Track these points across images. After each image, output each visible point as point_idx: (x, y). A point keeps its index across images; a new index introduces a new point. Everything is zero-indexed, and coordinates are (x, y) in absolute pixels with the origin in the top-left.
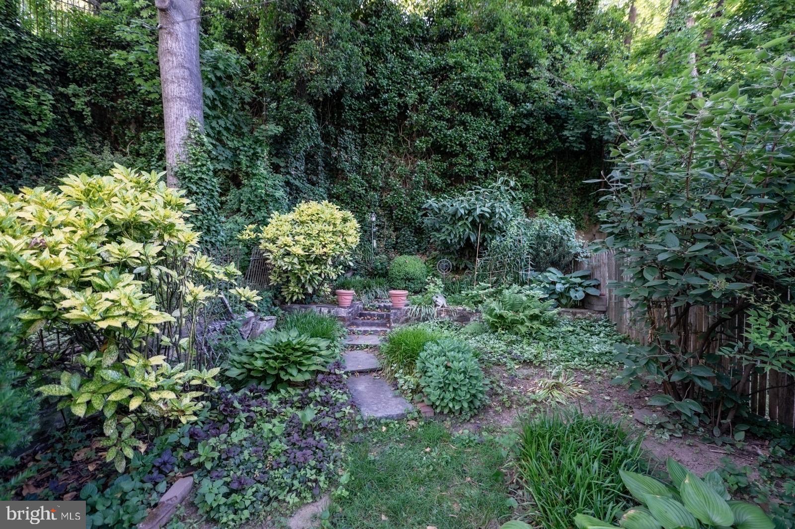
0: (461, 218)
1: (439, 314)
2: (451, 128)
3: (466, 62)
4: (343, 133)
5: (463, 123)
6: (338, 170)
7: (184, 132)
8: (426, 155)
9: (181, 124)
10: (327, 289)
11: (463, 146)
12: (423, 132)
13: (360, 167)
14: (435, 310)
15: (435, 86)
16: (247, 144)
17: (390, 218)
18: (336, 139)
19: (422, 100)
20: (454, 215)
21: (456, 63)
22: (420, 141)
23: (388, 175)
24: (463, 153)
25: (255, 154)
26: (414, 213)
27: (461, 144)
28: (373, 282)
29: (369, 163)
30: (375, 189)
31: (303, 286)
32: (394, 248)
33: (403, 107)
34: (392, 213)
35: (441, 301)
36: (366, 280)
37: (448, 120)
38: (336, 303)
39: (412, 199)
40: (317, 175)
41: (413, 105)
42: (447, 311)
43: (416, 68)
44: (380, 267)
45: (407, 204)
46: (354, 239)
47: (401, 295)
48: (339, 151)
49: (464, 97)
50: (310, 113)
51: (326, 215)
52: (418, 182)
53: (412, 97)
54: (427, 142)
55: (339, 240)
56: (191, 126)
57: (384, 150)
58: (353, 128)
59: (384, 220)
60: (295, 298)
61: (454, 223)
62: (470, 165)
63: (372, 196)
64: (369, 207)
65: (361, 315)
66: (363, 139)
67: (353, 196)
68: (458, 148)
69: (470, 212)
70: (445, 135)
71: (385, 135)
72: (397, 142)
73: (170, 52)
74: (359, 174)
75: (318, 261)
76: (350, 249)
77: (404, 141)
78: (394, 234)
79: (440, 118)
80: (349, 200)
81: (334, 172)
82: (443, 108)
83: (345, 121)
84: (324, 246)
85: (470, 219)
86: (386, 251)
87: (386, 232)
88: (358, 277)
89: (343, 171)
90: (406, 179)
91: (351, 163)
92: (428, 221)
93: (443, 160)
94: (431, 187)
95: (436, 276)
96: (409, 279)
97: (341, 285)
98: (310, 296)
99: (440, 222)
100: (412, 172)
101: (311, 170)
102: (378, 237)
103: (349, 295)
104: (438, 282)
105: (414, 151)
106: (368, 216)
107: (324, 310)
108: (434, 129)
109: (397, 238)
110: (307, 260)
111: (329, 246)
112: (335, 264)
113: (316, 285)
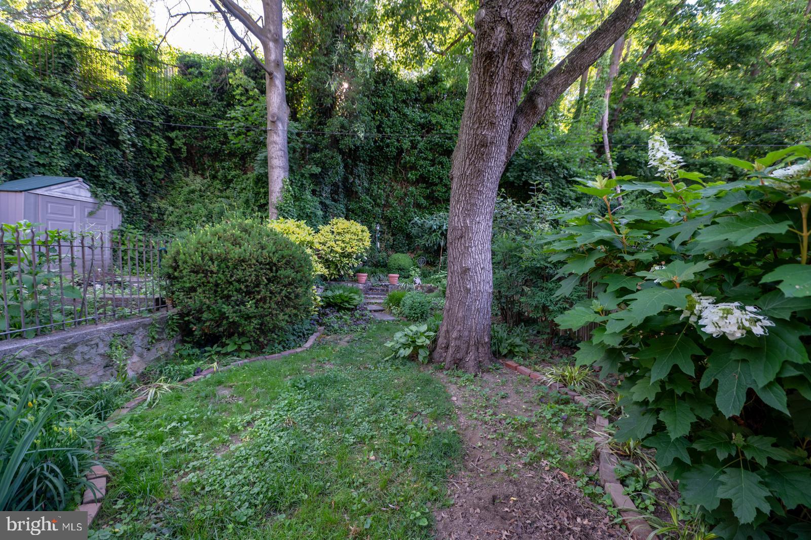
0: (435, 231)
1: (417, 288)
2: (433, 166)
3: (443, 122)
4: (357, 165)
5: (441, 163)
6: (353, 191)
7: (281, 185)
8: (416, 183)
10: (351, 272)
11: (441, 179)
12: (413, 167)
13: (369, 190)
14: (414, 286)
15: (422, 137)
16: (297, 178)
17: (389, 226)
18: (352, 170)
19: (414, 146)
20: (431, 228)
21: (437, 122)
22: (412, 174)
23: (388, 196)
24: (441, 183)
25: (302, 184)
26: (406, 224)
27: (439, 178)
28: (377, 270)
29: (375, 187)
30: (378, 205)
31: (339, 270)
32: (392, 248)
33: (400, 151)
34: (390, 223)
35: (418, 281)
36: (373, 269)
37: (431, 160)
38: (357, 281)
39: (405, 214)
40: (338, 195)
41: (407, 149)
42: (422, 287)
43: (410, 122)
44: (382, 261)
45: (402, 217)
46: (368, 244)
47: (395, 277)
48: (354, 178)
49: (442, 146)
50: (340, 158)
51: (353, 229)
52: (410, 203)
53: (406, 144)
54: (416, 175)
55: (361, 244)
57: (386, 178)
58: (364, 162)
59: (385, 228)
60: (333, 277)
61: (431, 234)
62: (446, 192)
63: (377, 211)
64: (374, 218)
65: (371, 289)
66: (371, 169)
67: (363, 210)
68: (437, 181)
69: (440, 228)
70: (429, 171)
71: (387, 167)
72: (395, 172)
73: (275, 143)
74: (367, 195)
75: (349, 256)
76: (365, 249)
77: (400, 172)
78: (392, 238)
79: (425, 159)
80: (361, 214)
81: (350, 193)
82: (428, 153)
83: (359, 157)
84: (352, 248)
85: (440, 232)
86: (386, 250)
87: (386, 237)
88: (367, 267)
89: (357, 192)
90: (401, 199)
91: (362, 187)
92: (414, 231)
93: (427, 188)
94: (418, 206)
95: (418, 267)
96: (401, 269)
97: (358, 271)
98: (341, 276)
99: (422, 232)
100: (406, 195)
101: (334, 192)
102: (380, 240)
103: (364, 277)
104: (418, 270)
105: (407, 180)
106: (374, 225)
107: (350, 285)
108: (421, 166)
109: (394, 241)
110: (343, 255)
111: (355, 248)
112: (357, 258)
113: (345, 270)
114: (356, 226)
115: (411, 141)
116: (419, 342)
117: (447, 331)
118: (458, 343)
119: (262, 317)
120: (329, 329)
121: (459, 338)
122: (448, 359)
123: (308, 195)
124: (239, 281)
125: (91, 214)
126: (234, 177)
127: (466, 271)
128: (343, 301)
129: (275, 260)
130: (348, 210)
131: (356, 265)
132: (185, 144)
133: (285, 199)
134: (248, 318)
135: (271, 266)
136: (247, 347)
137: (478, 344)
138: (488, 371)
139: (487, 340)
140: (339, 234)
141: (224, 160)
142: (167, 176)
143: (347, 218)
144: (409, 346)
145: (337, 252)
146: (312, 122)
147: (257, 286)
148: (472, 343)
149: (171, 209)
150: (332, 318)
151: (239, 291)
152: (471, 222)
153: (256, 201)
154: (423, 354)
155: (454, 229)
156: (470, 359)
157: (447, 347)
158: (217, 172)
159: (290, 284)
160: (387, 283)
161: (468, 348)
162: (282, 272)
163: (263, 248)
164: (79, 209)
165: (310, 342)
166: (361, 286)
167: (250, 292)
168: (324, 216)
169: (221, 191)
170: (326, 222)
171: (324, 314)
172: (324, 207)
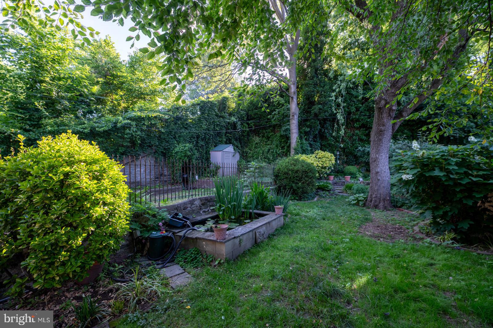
2: (369, 118)
4: (326, 123)
7: (296, 140)
8: (359, 128)
9: (295, 138)
10: (326, 176)
12: (358, 120)
14: (359, 182)
17: (344, 152)
19: (357, 110)
20: (368, 152)
22: (357, 124)
26: (354, 150)
28: (338, 174)
30: (338, 142)
31: (320, 174)
32: (346, 163)
33: (350, 113)
35: (361, 179)
36: (336, 174)
37: (368, 116)
38: (328, 179)
39: (353, 145)
40: (316, 138)
41: (353, 112)
42: (363, 182)
44: (340, 170)
45: (351, 147)
46: (334, 162)
47: (348, 178)
50: (318, 123)
51: (327, 156)
52: (356, 139)
53: (353, 109)
54: (359, 124)
55: (330, 162)
56: (297, 138)
58: (329, 121)
59: (342, 153)
64: (336, 148)
65: (335, 183)
67: (330, 145)
70: (367, 121)
73: (294, 123)
74: (332, 137)
75: (325, 168)
76: (333, 164)
77: (350, 123)
78: (346, 158)
79: (365, 115)
80: (328, 147)
81: (323, 137)
84: (326, 164)
86: (343, 164)
87: (343, 157)
88: (332, 173)
89: (326, 136)
90: (351, 138)
91: (329, 134)
92: (359, 154)
93: (366, 130)
94: (361, 140)
95: (361, 173)
96: (351, 174)
97: (328, 175)
98: (321, 177)
99: (364, 155)
100: (353, 135)
101: (315, 137)
102: (339, 159)
103: (332, 177)
104: (361, 174)
105: (354, 127)
106: (336, 152)
107: (325, 181)
108: (362, 119)
109: (347, 159)
110: (322, 168)
111: (328, 164)
112: (328, 169)
113: (323, 174)
114: (328, 154)
115: (356, 108)
116: (360, 199)
117: (371, 195)
118: (375, 199)
119: (303, 188)
120: (321, 196)
121: (376, 197)
122: (372, 205)
123: (304, 142)
124: (297, 177)
125: (233, 156)
126: (271, 136)
127: (377, 173)
128: (325, 187)
129: (307, 170)
130: (321, 145)
131: (328, 172)
132: (254, 125)
133: (298, 145)
134: (298, 188)
135: (306, 172)
136: (297, 198)
137: (384, 200)
138: (389, 210)
139: (388, 198)
140: (319, 158)
141: (267, 129)
142: (248, 138)
143: (321, 149)
144: (356, 200)
145: (319, 166)
146: (305, 108)
147: (302, 178)
148: (382, 199)
149: (249, 151)
150: (321, 193)
151: (297, 180)
152: (379, 156)
153: (280, 145)
154: (361, 203)
155: (372, 158)
156: (381, 205)
157: (371, 201)
158: (264, 134)
159: (311, 178)
160: (344, 181)
161: (380, 200)
162: (309, 174)
163: (303, 166)
164: (231, 155)
165: (316, 199)
166: (331, 182)
167: (300, 180)
168: (311, 150)
169: (266, 142)
170: (313, 153)
171: (318, 192)
172: (311, 145)
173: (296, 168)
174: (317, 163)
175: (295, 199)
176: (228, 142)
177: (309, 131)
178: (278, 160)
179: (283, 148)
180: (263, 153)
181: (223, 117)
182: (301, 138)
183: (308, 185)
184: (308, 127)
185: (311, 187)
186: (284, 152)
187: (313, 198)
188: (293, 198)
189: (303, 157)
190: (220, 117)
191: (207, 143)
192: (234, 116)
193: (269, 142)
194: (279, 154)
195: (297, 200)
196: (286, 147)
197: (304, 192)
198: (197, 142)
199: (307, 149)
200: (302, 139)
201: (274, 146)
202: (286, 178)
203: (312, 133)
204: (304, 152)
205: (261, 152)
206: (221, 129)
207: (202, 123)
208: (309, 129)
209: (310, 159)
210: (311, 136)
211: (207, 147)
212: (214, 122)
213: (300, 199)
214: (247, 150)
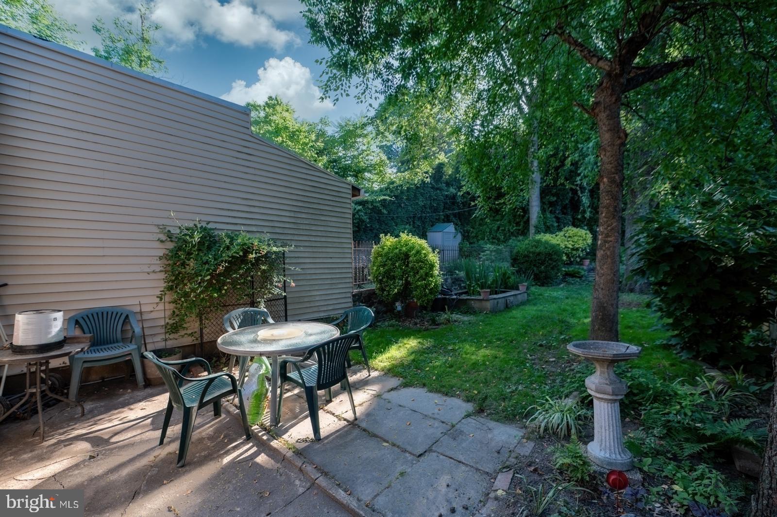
7: (537, 215)
9: (536, 213)
10: (578, 260)
31: (570, 258)
36: (594, 257)
38: (582, 264)
46: (590, 241)
51: (579, 234)
55: (585, 242)
56: (538, 212)
60: (566, 262)
65: (592, 270)
73: (534, 194)
75: (577, 249)
76: (588, 245)
84: (579, 245)
88: (589, 256)
97: (582, 259)
98: (571, 262)
101: (564, 207)
103: (587, 262)
107: (577, 267)
110: (573, 249)
111: (581, 244)
112: (582, 251)
113: (573, 257)
114: (582, 232)
119: (546, 272)
120: (569, 283)
123: (549, 215)
124: (539, 260)
125: (455, 237)
128: (575, 273)
129: (551, 252)
131: (581, 255)
133: (539, 221)
134: (541, 272)
135: (550, 254)
136: (539, 284)
140: (570, 237)
143: (575, 225)
145: (569, 248)
147: (545, 261)
150: (570, 279)
151: (539, 263)
153: (515, 220)
159: (556, 261)
162: (553, 257)
163: (546, 248)
164: (452, 236)
165: (562, 285)
166: (585, 268)
167: (542, 264)
168: (558, 226)
169: (494, 217)
170: (560, 230)
171: (565, 278)
172: (558, 220)
173: (538, 250)
174: (567, 243)
175: (536, 284)
176: (447, 220)
177: (556, 201)
178: (511, 241)
179: (518, 224)
180: (490, 232)
181: (440, 189)
182: (543, 210)
183: (553, 268)
184: (553, 195)
185: (556, 271)
186: (519, 230)
187: (560, 284)
188: (534, 283)
189: (547, 237)
190: (437, 189)
191: (423, 223)
192: (452, 185)
193: (498, 217)
194: (512, 233)
195: (539, 286)
196: (522, 223)
197: (546, 277)
198: (414, 223)
199: (552, 226)
200: (545, 211)
201: (505, 222)
202: (527, 261)
203: (560, 203)
204: (548, 229)
205: (488, 230)
206: (438, 204)
207: (418, 199)
208: (555, 199)
209: (556, 239)
210: (558, 207)
211: (424, 228)
212: (430, 196)
213: (542, 285)
214: (468, 228)
